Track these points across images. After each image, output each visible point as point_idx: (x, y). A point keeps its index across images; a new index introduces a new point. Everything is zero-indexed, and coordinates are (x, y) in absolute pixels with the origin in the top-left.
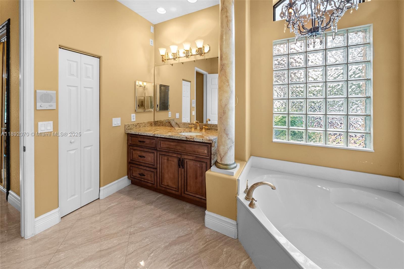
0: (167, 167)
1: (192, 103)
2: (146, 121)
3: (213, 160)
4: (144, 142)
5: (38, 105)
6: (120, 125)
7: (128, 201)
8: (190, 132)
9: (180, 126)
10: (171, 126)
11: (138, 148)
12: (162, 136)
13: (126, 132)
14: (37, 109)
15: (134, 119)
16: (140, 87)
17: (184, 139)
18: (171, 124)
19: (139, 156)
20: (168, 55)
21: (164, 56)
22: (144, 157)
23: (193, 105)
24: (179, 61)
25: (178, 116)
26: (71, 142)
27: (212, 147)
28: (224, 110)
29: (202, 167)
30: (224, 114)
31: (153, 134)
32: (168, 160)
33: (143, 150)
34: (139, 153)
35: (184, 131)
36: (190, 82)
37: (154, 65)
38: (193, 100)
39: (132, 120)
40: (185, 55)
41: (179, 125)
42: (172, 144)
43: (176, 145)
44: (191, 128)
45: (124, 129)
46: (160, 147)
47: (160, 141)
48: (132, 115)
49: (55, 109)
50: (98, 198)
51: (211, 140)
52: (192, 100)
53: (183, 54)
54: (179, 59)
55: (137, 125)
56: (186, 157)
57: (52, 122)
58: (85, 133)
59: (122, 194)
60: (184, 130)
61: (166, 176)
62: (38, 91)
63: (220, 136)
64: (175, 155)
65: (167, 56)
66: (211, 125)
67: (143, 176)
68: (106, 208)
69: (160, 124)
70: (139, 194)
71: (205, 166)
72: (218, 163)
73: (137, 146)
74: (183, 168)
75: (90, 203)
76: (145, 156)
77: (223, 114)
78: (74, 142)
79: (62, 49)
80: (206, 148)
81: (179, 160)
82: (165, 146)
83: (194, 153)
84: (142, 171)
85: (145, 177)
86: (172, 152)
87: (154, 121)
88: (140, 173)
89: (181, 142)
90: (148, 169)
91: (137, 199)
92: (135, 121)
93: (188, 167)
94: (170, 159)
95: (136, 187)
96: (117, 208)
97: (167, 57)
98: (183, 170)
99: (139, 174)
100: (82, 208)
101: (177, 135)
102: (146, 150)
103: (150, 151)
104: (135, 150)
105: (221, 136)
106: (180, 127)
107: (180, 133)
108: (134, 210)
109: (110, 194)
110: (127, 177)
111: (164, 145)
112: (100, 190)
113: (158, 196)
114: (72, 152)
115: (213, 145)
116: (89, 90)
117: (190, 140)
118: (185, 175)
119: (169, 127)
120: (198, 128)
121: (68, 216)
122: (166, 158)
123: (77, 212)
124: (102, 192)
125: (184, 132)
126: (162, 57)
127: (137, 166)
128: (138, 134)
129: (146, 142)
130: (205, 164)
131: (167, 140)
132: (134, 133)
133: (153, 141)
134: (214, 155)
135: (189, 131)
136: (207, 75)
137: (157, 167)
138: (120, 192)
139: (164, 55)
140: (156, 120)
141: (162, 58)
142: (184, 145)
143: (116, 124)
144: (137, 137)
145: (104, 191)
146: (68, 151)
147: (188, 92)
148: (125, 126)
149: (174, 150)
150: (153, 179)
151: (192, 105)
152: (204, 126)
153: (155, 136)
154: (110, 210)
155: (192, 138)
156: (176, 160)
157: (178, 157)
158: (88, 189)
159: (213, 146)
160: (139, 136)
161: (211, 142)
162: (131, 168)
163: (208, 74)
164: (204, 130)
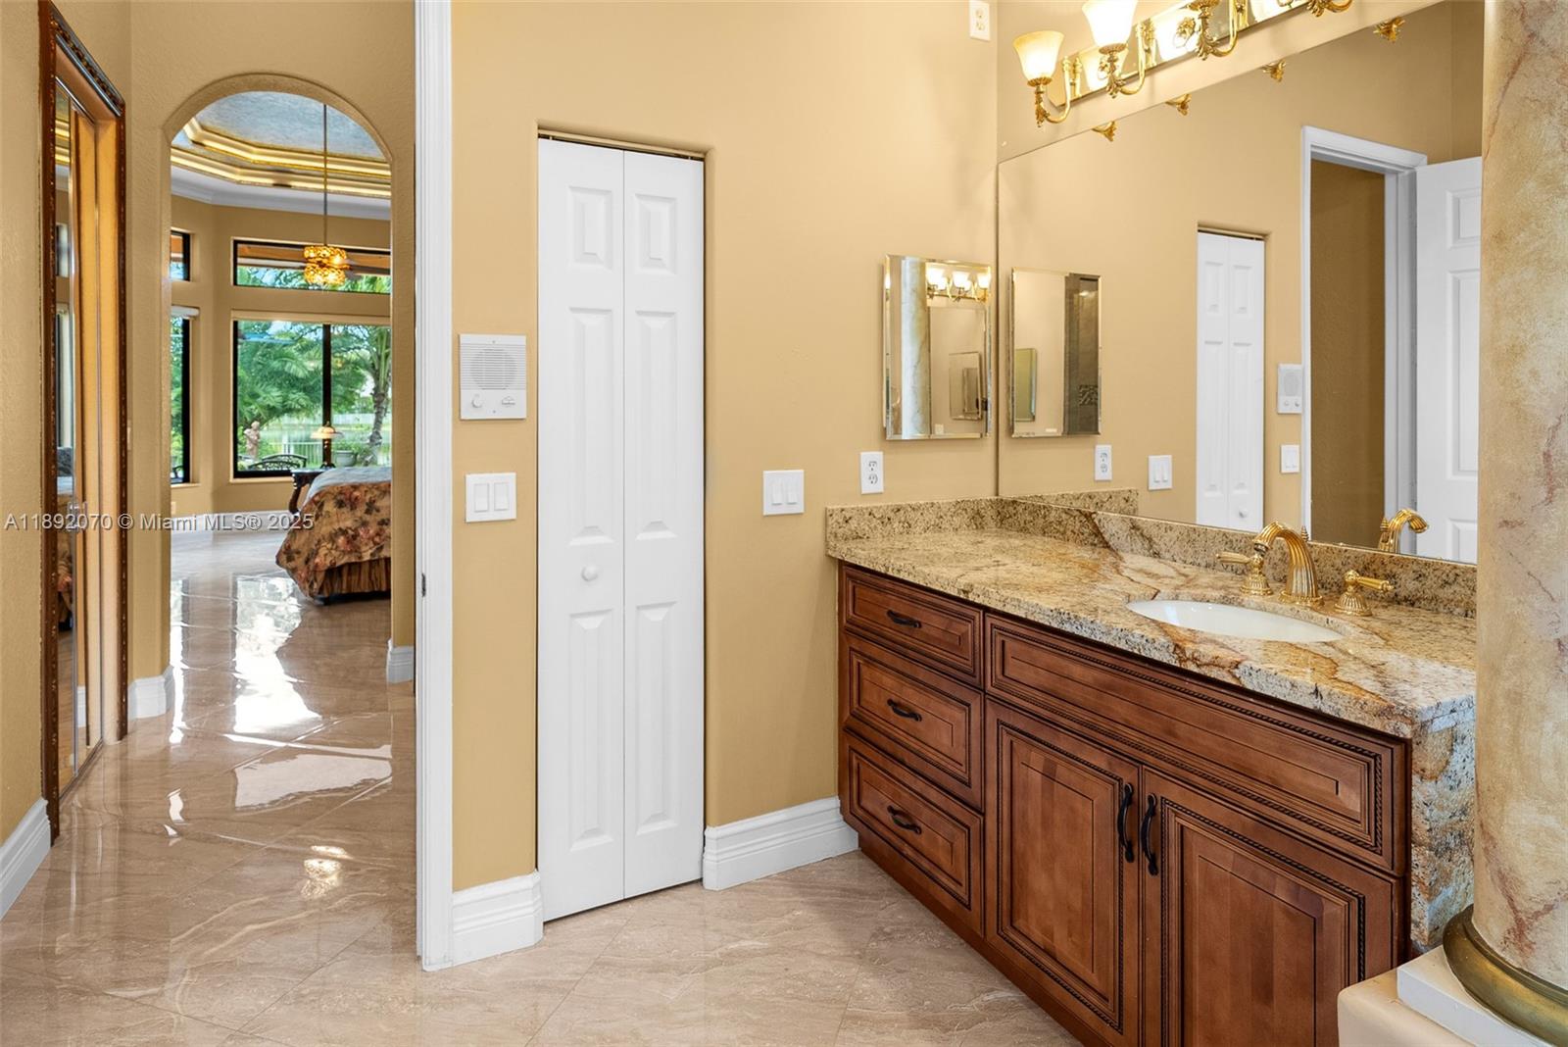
0: (1047, 822)
1: (1281, 389)
2: (945, 498)
3: (1431, 893)
4: (913, 623)
5: (467, 396)
6: (800, 509)
7: (825, 952)
8: (1226, 601)
9: (1160, 545)
10: (1098, 538)
11: (888, 657)
12: (1010, 609)
13: (830, 553)
14: (462, 418)
15: (873, 479)
16: (959, 298)
17: (1156, 656)
18: (1095, 526)
19: (890, 702)
20: (1078, 69)
21: (1047, 81)
22: (917, 717)
23: (1292, 400)
24: (1152, 92)
25: (1168, 476)
26: (586, 574)
27: (1415, 779)
28: (1547, 456)
29: (1316, 924)
30: (1551, 490)
31: (963, 582)
32: (1049, 775)
33: (908, 672)
34: (888, 681)
35: (1177, 588)
36: (1262, 237)
37: (995, 156)
38: (1283, 366)
39: (867, 487)
40: (1193, 43)
41: (1150, 540)
42: (1077, 670)
43: (1104, 689)
44: (1244, 570)
45: (820, 531)
46: (1000, 677)
47: (999, 639)
48: (867, 456)
49: (524, 416)
50: (698, 877)
51: (1409, 716)
52: (1277, 367)
53: (1181, 41)
54: (1152, 84)
55: (892, 515)
56: (1173, 792)
57: (514, 474)
58: (641, 537)
59: (803, 894)
60: (1179, 581)
61: (1040, 882)
62: (465, 339)
63: (1501, 702)
64: (1100, 760)
65: (1068, 80)
66: (1424, 569)
67: (907, 827)
68: (717, 952)
69: (1029, 518)
70: (887, 930)
71: (1342, 917)
72: (1479, 946)
73: (879, 639)
74: (1153, 870)
75: (661, 890)
76: (919, 712)
77: (1543, 494)
78: (595, 577)
79: (550, 141)
80: (1354, 770)
81: (1128, 798)
82: (1029, 675)
83: (1243, 782)
84: (906, 801)
85: (922, 840)
86: (1076, 726)
87: (994, 498)
88: (896, 807)
89: (1141, 671)
90: (933, 794)
91: (872, 960)
92: (881, 490)
93: (1196, 878)
94: (1063, 771)
95: (881, 881)
96: (764, 974)
97: (1068, 88)
98: (1152, 883)
99: (891, 809)
100: (628, 903)
101: (1113, 618)
102: (922, 674)
103: (945, 685)
104: (871, 661)
105: (1516, 698)
106: (1156, 555)
107: (1143, 598)
108: (840, 1027)
109: (752, 879)
110: (834, 803)
111: (1028, 669)
112: (704, 837)
113: (991, 997)
114: (591, 624)
115: (1425, 758)
116: (656, 324)
117: (1204, 671)
118: (1174, 933)
119: (1083, 543)
120: (1300, 581)
121: (571, 924)
122: (1037, 758)
123: (604, 919)
124: (715, 852)
125: (1176, 598)
126: (1038, 93)
127: (879, 758)
128: (883, 570)
129: (925, 628)
130: (1343, 903)
131: (1044, 638)
132: (866, 566)
133: (963, 629)
134: (1441, 851)
135: (1216, 594)
136: (1413, 178)
137: (984, 799)
138: (800, 880)
139: (1049, 76)
140: (1006, 494)
141: (1039, 101)
142: (1162, 699)
143: (779, 504)
144: (880, 589)
145: (720, 851)
146: (573, 616)
147: (1243, 309)
148: (828, 515)
149: (1087, 717)
150: (964, 872)
151: (1282, 399)
152: (1351, 575)
153: (971, 598)
154: (731, 968)
155: (1227, 656)
156: (1104, 797)
157: (1120, 780)
158: (655, 818)
159: (1429, 766)
160: (888, 584)
161: (1406, 731)
162: (855, 762)
163: (1430, 162)
164: (1349, 605)
